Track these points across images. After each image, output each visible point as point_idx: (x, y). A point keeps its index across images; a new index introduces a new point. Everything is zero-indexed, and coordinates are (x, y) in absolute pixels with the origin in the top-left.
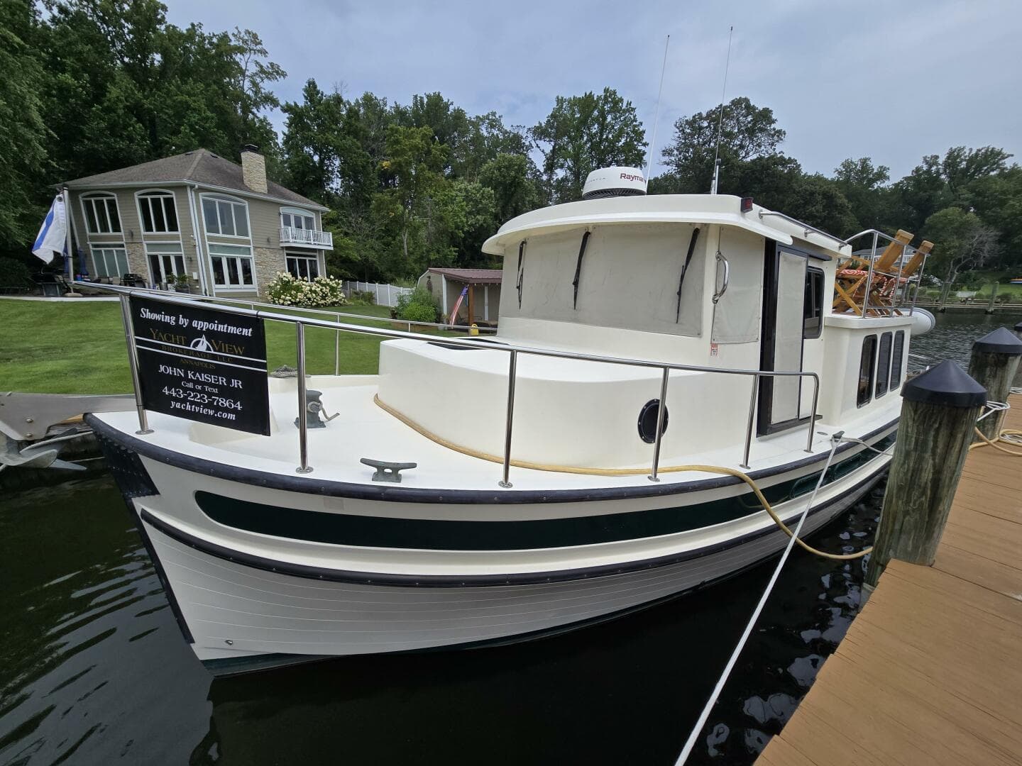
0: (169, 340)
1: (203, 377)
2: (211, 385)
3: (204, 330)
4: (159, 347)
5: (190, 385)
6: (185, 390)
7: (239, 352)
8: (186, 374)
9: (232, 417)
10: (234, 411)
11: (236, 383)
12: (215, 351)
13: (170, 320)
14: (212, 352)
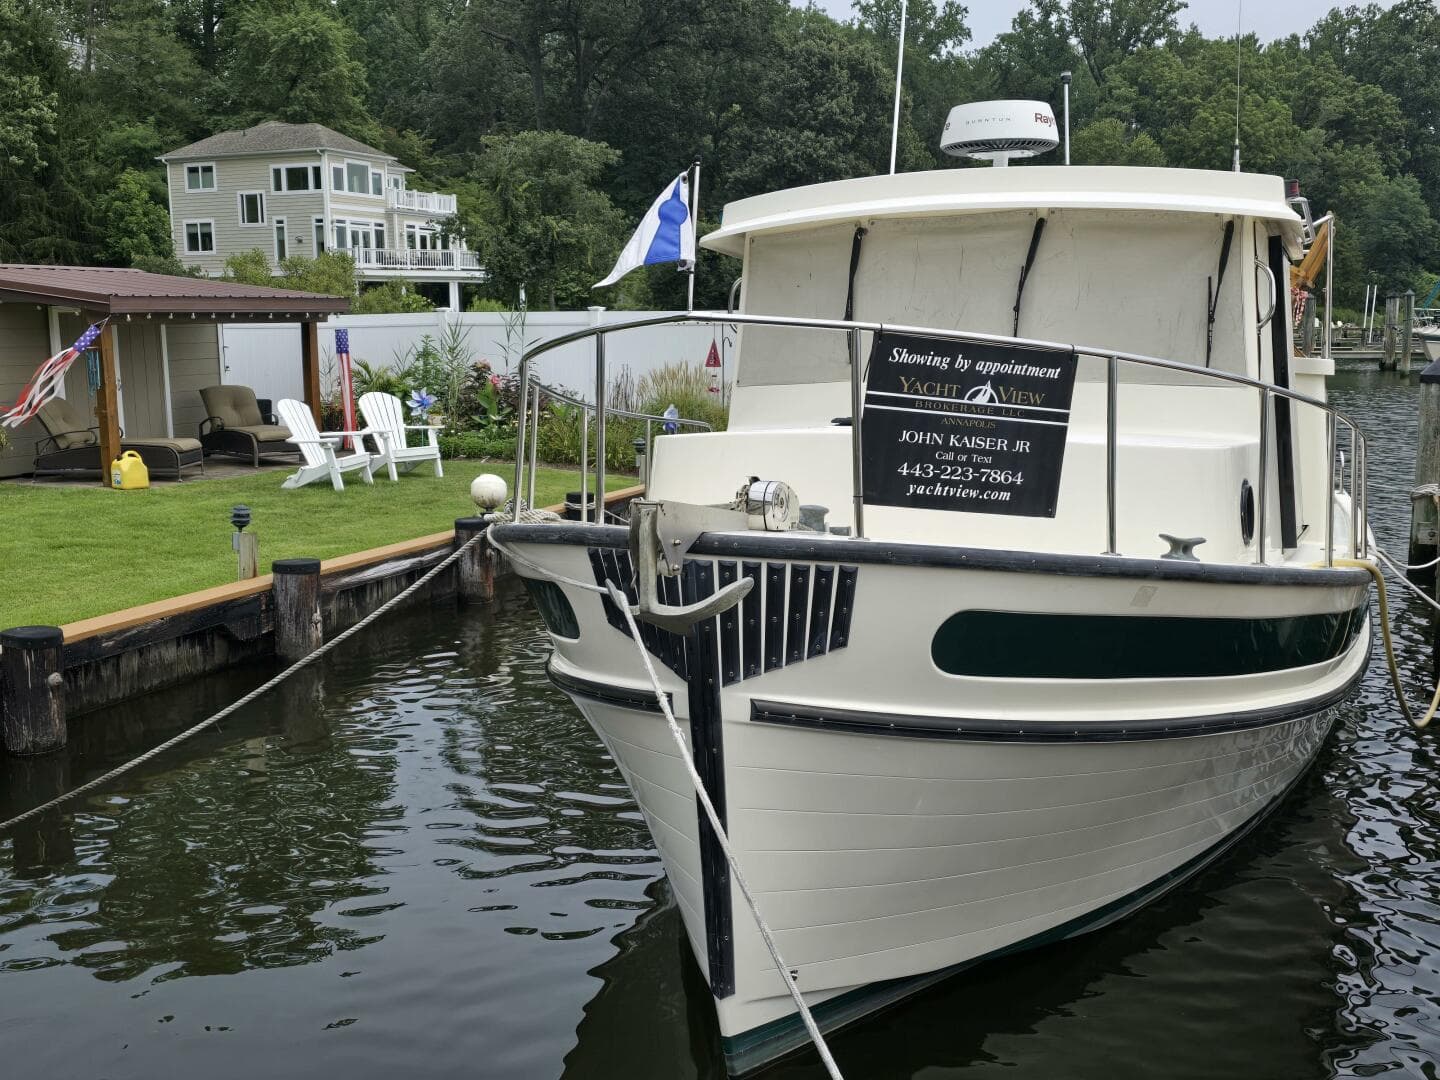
0: (931, 391)
1: (973, 443)
2: (983, 452)
3: (992, 373)
4: (911, 403)
5: (950, 456)
6: (938, 465)
7: (1035, 401)
8: (946, 440)
9: (1006, 496)
10: (1011, 487)
11: (1021, 446)
12: (1001, 401)
13: (941, 362)
14: (997, 404)
